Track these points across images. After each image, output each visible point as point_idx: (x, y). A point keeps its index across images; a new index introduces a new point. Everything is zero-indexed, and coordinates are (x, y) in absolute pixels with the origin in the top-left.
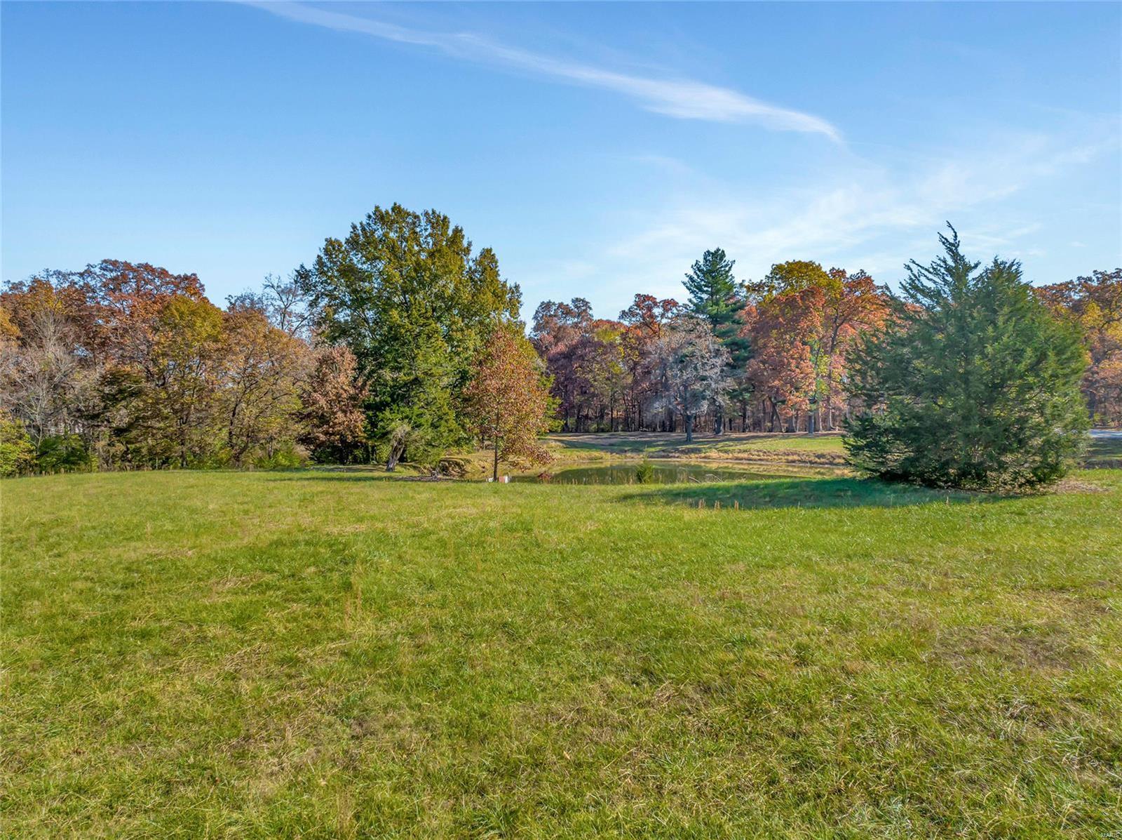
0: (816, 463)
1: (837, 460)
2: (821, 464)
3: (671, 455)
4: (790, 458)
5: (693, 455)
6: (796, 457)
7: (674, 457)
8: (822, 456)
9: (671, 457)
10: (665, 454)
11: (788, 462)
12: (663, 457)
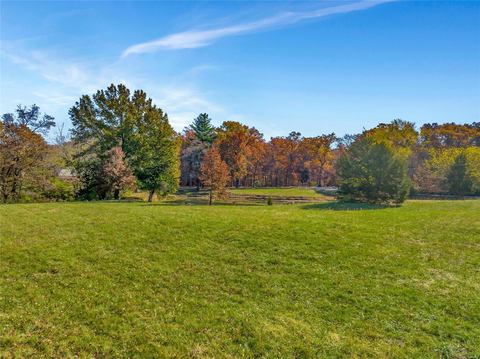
0: (258, 198)
1: (266, 198)
2: (260, 199)
3: (197, 196)
4: (246, 197)
5: (206, 196)
6: (248, 197)
7: (199, 197)
8: (259, 196)
9: (197, 197)
10: (195, 195)
11: (246, 198)
12: (194, 196)
